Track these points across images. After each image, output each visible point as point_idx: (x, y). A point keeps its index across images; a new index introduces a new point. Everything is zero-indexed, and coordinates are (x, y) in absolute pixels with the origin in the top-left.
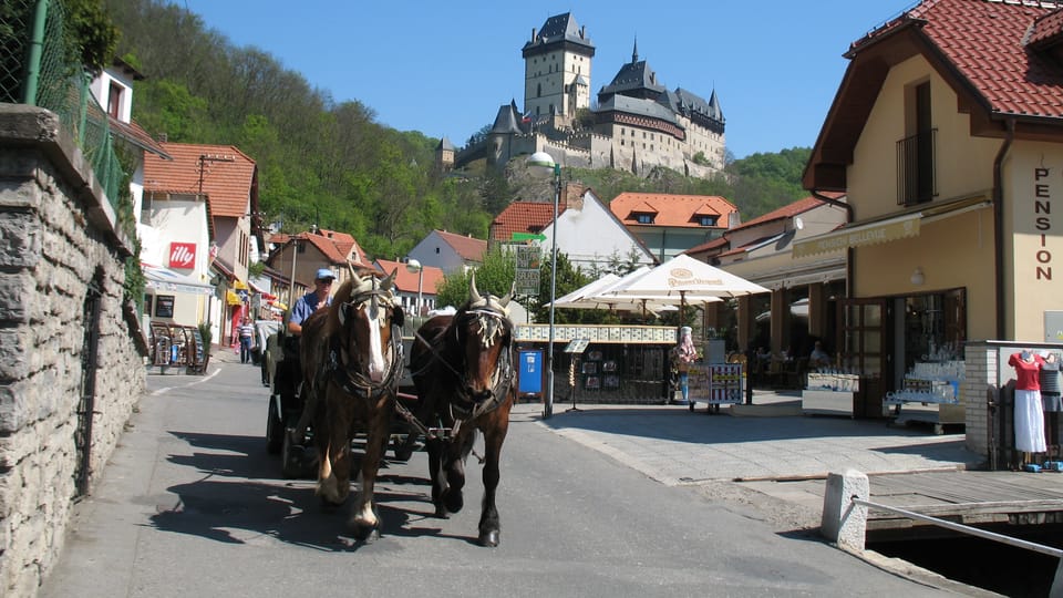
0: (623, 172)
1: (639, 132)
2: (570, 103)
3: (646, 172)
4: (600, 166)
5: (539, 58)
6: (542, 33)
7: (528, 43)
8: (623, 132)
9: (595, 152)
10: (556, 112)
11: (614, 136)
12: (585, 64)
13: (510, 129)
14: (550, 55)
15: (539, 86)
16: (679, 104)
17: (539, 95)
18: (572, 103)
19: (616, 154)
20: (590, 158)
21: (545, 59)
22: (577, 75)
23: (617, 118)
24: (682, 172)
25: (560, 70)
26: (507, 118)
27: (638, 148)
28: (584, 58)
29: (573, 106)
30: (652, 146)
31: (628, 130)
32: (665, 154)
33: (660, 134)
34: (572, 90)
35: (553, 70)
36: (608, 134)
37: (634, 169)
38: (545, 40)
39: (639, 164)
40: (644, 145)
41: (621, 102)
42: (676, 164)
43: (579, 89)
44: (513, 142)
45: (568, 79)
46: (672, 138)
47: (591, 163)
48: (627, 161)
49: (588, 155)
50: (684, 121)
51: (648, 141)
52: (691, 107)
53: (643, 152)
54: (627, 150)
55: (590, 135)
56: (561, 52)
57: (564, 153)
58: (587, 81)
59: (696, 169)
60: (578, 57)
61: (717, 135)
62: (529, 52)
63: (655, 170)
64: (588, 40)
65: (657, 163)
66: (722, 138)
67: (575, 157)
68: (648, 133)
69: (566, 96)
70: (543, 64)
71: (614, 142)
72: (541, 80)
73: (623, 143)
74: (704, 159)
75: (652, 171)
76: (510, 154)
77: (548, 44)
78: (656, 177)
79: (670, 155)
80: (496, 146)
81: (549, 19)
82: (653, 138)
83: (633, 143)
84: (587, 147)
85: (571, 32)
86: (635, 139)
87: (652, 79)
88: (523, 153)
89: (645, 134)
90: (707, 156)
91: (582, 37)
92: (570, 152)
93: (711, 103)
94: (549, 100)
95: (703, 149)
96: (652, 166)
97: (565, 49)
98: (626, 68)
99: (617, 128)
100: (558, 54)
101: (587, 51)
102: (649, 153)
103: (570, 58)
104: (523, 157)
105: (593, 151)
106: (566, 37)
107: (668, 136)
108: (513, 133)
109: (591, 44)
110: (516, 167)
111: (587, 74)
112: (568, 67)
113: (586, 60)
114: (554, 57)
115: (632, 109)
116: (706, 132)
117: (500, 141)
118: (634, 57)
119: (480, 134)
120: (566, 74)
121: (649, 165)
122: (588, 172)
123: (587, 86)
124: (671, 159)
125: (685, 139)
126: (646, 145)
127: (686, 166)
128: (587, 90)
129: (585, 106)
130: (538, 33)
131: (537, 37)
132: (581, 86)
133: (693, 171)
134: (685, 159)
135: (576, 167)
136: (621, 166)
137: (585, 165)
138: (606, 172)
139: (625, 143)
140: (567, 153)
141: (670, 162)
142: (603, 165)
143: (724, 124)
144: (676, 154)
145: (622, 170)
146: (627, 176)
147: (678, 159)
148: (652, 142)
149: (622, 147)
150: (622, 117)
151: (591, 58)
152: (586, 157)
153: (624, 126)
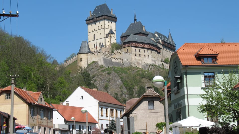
1: (142, 50)
3: (147, 67)
7: (88, 18)
8: (136, 50)
11: (132, 52)
12: (113, 25)
13: (87, 51)
14: (98, 22)
15: (94, 35)
17: (94, 39)
18: (109, 41)
19: (133, 60)
20: (123, 62)
21: (96, 24)
22: (110, 30)
23: (133, 44)
24: (162, 66)
25: (103, 28)
26: (85, 47)
27: (142, 57)
28: (113, 23)
29: (109, 43)
30: (148, 56)
31: (138, 49)
32: (153, 59)
34: (108, 36)
35: (100, 28)
36: (129, 51)
37: (142, 66)
40: (145, 55)
41: (134, 37)
42: (159, 63)
44: (89, 57)
45: (107, 31)
47: (123, 65)
48: (138, 63)
53: (145, 59)
54: (138, 58)
55: (122, 53)
58: (115, 32)
60: (110, 22)
61: (173, 51)
62: (89, 21)
63: (151, 66)
64: (113, 14)
65: (151, 63)
69: (106, 39)
70: (95, 26)
71: (132, 55)
72: (95, 33)
74: (169, 61)
75: (149, 67)
76: (88, 62)
77: (96, 18)
78: (151, 69)
79: (156, 59)
80: (81, 59)
81: (96, 7)
83: (140, 55)
84: (121, 58)
86: (141, 53)
89: (145, 51)
94: (99, 41)
95: (168, 57)
97: (104, 19)
98: (132, 25)
99: (133, 49)
100: (102, 21)
101: (114, 19)
102: (147, 59)
103: (107, 23)
104: (94, 63)
107: (155, 52)
109: (115, 16)
111: (115, 29)
112: (106, 26)
114: (100, 23)
115: (139, 40)
116: (168, 50)
117: (83, 57)
118: (135, 20)
120: (105, 29)
121: (148, 64)
122: (122, 69)
123: (115, 34)
124: (156, 61)
125: (160, 53)
126: (146, 56)
127: (163, 64)
128: (115, 36)
129: (115, 42)
130: (92, 13)
131: (92, 15)
132: (112, 34)
133: (166, 66)
134: (162, 61)
135: (117, 67)
136: (136, 65)
137: (121, 66)
138: (130, 68)
139: (137, 55)
140: (112, 60)
141: (156, 63)
142: (128, 65)
143: (175, 46)
144: (158, 59)
145: (137, 67)
146: (139, 69)
147: (159, 61)
148: (148, 54)
149: (136, 57)
150: (135, 44)
151: (115, 22)
152: (121, 62)
153: (136, 48)
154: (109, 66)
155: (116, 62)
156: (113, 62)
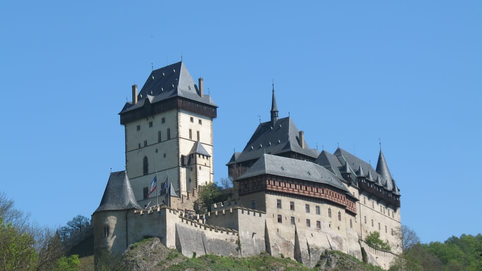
0: (283, 260)
1: (300, 204)
2: (189, 181)
3: (314, 259)
4: (252, 252)
5: (144, 124)
6: (146, 90)
7: (127, 105)
8: (279, 205)
9: (244, 233)
10: (173, 192)
11: (268, 210)
12: (204, 128)
13: (127, 203)
14: (158, 119)
15: (146, 159)
16: (343, 169)
17: (146, 171)
18: (192, 179)
19: (272, 235)
20: (238, 242)
21: (151, 125)
22: (196, 144)
23: (271, 185)
24: (359, 257)
25: (173, 136)
26: (122, 188)
27: (301, 226)
28: (204, 121)
29: (192, 184)
30: (319, 223)
31: (286, 201)
32: (335, 232)
33: (328, 206)
34: (190, 162)
35: (164, 137)
36: (259, 207)
37: (298, 255)
38: (151, 98)
39: (303, 248)
40: (308, 221)
41: (273, 164)
42: (351, 247)
43: (200, 160)
44: (132, 222)
45: (185, 148)
46: (343, 211)
47: (239, 249)
48: (287, 244)
49: (235, 237)
50: (353, 191)
51: (313, 217)
52: (358, 172)
53: (308, 232)
54: (286, 230)
55: (235, 211)
56: (174, 113)
57: (203, 235)
58: (209, 150)
59: (374, 256)
60: (196, 119)
61: (391, 211)
62: (129, 116)
63: (327, 255)
64: (207, 96)
65: (327, 247)
66: (397, 215)
67: (218, 242)
68: (313, 205)
69: (183, 171)
70: (148, 130)
71: (268, 218)
72: (149, 152)
73: (280, 220)
74: (381, 242)
75: (322, 257)
76: (127, 239)
77: (154, 104)
78: (328, 264)
79: (341, 234)
80: (107, 228)
81: (154, 73)
82: (318, 212)
83: (293, 219)
84: (233, 226)
85: (185, 86)
86: (295, 214)
87: (299, 140)
88: (147, 237)
89: (308, 207)
90: (383, 237)
91: (199, 93)
92: (211, 234)
93: (379, 169)
94: (161, 178)
95: (376, 229)
96: (322, 250)
97: (178, 109)
98: (263, 129)
99: (271, 200)
100: (168, 116)
101: (207, 111)
102: (315, 233)
103: (185, 121)
104: (148, 241)
105: (242, 233)
106: (180, 93)
107: (339, 209)
108: (130, 210)
109: (212, 102)
110: (140, 256)
111: (209, 141)
112: (183, 132)
113: (207, 123)
114: (163, 120)
115: (289, 173)
116: (378, 207)
117: (112, 221)
118: (273, 113)
119: (66, 230)
120: (181, 141)
121: (317, 249)
122: (236, 262)
123: (210, 157)
124: (344, 240)
125: (356, 214)
126: (311, 222)
127: (362, 249)
128: (211, 161)
129: (210, 182)
130: (140, 91)
131: (139, 96)
132: (201, 156)
133: (372, 257)
134: (360, 240)
135: (220, 255)
136: (280, 252)
137: (232, 252)
138: (261, 260)
139: (283, 219)
140: (206, 235)
141: (344, 245)
142: (255, 251)
143: (399, 196)
144: (349, 234)
145: (282, 257)
146: (289, 265)
147: (352, 241)
148: (318, 217)
149: (279, 226)
150: (277, 183)
151: (212, 120)
152: (232, 240)
153: (280, 197)
154: (195, 254)
155: (217, 240)
156: (209, 241)
